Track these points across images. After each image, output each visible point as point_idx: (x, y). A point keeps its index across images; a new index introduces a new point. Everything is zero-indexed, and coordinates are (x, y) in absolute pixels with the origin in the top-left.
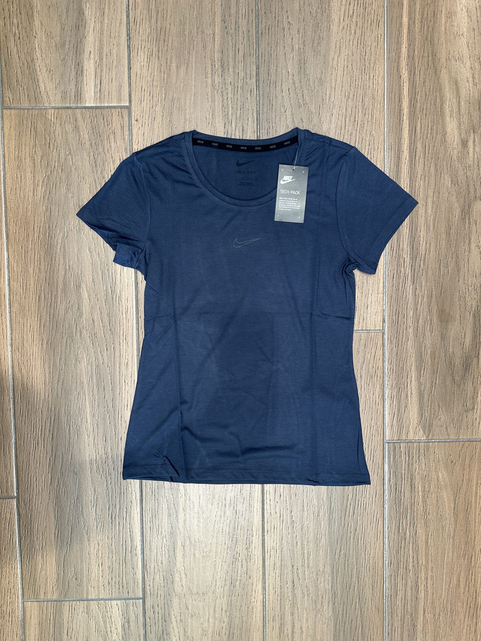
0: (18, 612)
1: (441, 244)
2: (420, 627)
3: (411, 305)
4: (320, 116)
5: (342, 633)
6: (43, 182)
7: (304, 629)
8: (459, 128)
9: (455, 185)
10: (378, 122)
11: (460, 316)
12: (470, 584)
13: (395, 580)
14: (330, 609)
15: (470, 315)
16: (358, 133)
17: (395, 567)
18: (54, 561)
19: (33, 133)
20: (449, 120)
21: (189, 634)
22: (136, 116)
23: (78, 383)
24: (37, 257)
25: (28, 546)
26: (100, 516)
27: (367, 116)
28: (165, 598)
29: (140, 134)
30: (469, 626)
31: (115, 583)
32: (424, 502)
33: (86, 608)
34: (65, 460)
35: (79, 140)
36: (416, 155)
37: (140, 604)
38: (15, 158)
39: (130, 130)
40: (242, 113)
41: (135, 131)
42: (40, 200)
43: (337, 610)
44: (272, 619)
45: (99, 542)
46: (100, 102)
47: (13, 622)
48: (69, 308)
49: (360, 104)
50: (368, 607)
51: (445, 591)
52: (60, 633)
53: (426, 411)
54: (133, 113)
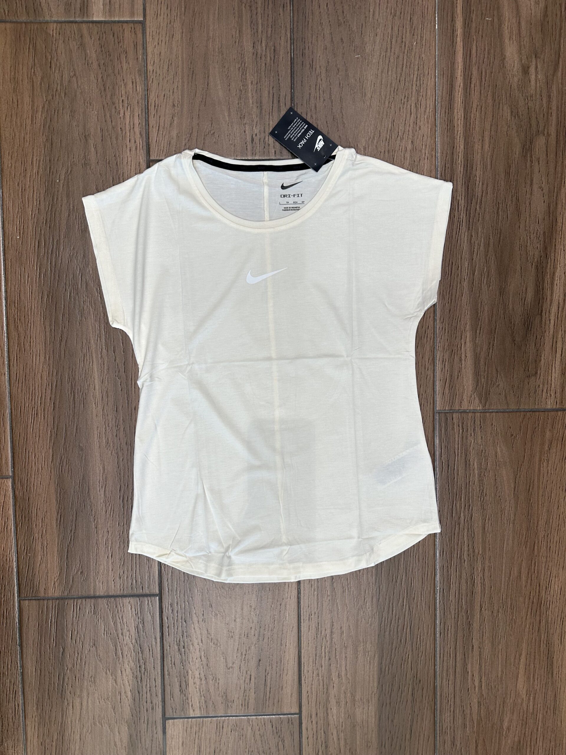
0: (14, 613)
1: (499, 185)
2: (476, 625)
3: (466, 255)
4: (363, 36)
5: (387, 633)
6: (43, 107)
7: (344, 629)
8: (520, 52)
9: (515, 117)
10: (428, 45)
11: (521, 267)
12: (533, 576)
13: (448, 571)
14: (374, 606)
15: (532, 267)
16: (405, 57)
17: (448, 556)
18: (56, 552)
19: (31, 50)
20: (508, 43)
21: (213, 636)
22: (151, 32)
23: (84, 344)
24: (37, 196)
25: (25, 534)
26: (109, 499)
27: (416, 36)
28: (186, 594)
29: (155, 54)
30: (532, 625)
31: (127, 578)
32: (481, 481)
33: (93, 607)
34: (69, 433)
35: (85, 59)
36: (471, 83)
37: (156, 602)
38: (10, 80)
39: (145, 48)
40: (273, 31)
41: (150, 49)
42: (40, 129)
43: (382, 607)
44: (307, 618)
45: (109, 529)
46: (110, 16)
47: (8, 625)
48: (73, 255)
49: (408, 22)
50: (417, 603)
51: (504, 584)
52: (63, 637)
53: (482, 377)
54: (148, 30)
